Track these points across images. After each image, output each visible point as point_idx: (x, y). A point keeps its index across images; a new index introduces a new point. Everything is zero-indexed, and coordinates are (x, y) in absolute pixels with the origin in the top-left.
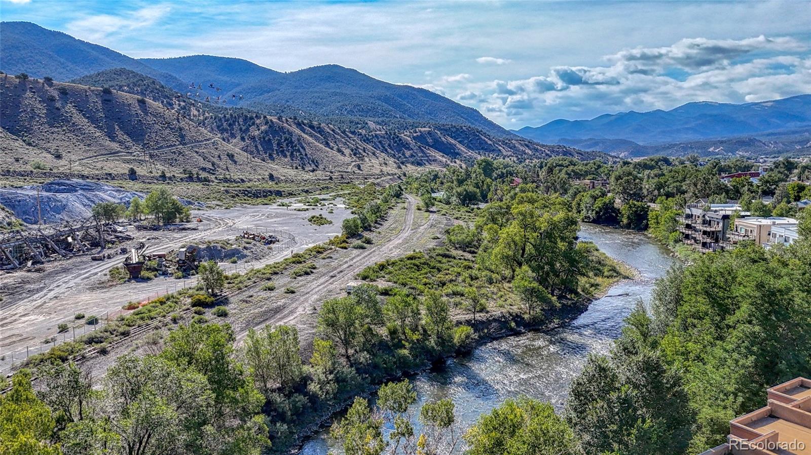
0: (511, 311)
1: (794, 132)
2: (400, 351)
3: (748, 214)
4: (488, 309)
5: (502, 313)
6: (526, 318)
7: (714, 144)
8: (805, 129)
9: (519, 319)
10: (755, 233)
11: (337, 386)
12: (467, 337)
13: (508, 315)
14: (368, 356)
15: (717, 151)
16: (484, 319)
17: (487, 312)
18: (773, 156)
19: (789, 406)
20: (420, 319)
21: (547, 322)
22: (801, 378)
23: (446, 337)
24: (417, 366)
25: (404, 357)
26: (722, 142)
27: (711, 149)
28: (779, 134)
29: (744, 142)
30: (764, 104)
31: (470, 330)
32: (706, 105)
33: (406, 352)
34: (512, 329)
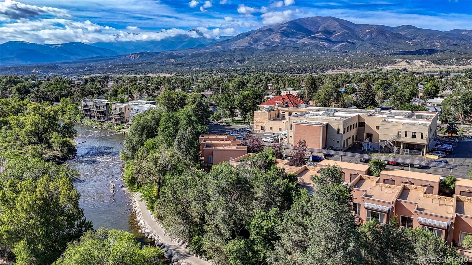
0: (52, 155)
1: (76, 62)
3: (116, 102)
5: (49, 156)
6: (60, 156)
7: (35, 68)
8: (81, 60)
9: (57, 158)
10: (124, 109)
13: (52, 157)
15: (37, 72)
18: (70, 75)
26: (39, 67)
27: (34, 71)
28: (68, 63)
29: (52, 67)
30: (57, 46)
32: (22, 43)
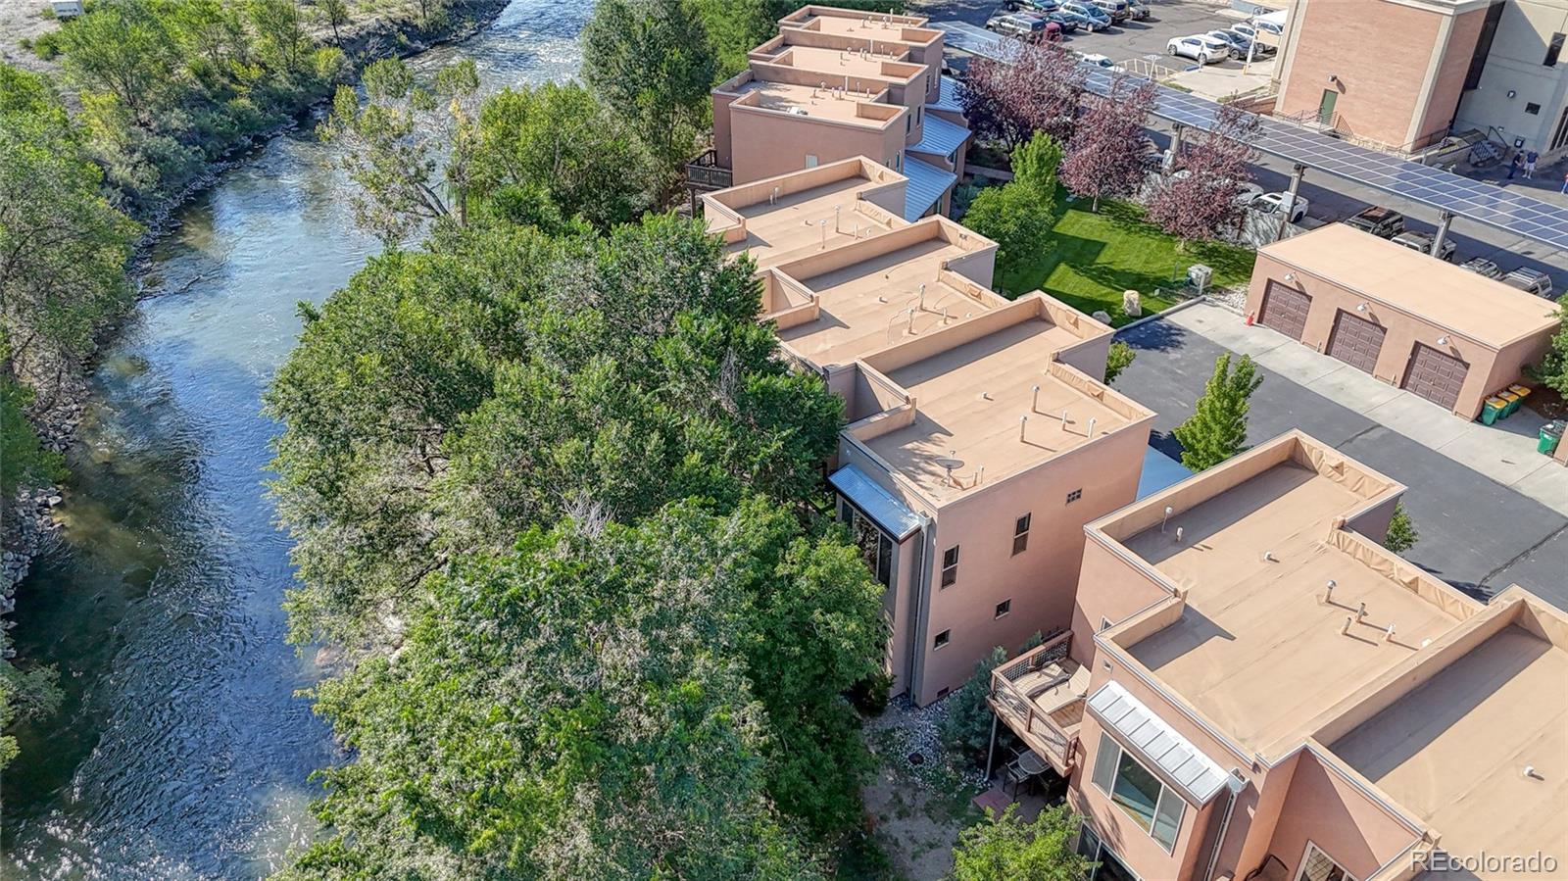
0: (392, 16)
2: (233, 103)
4: (351, 18)
5: (377, 20)
6: (420, 26)
9: (409, 29)
11: (156, 169)
12: (340, 65)
13: (388, 24)
14: (185, 116)
16: (352, 35)
17: (352, 23)
19: (800, 29)
20: (246, 44)
21: (455, 28)
22: (809, 6)
23: (303, 68)
24: (271, 124)
25: (244, 111)
31: (338, 53)
33: (245, 102)
34: (402, 48)
